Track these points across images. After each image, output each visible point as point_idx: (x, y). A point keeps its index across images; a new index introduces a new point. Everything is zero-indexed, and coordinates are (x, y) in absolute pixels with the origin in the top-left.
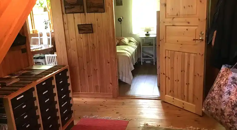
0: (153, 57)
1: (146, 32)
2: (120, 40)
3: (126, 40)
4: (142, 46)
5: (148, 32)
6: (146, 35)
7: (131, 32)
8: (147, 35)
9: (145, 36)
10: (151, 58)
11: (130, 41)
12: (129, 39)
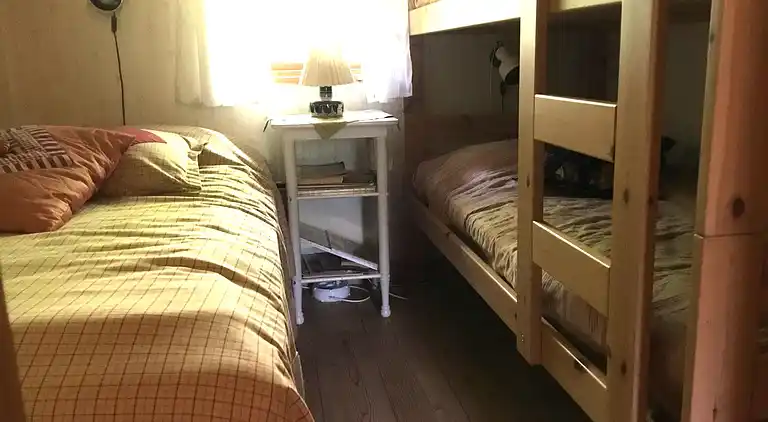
0: (375, 259)
1: (317, 90)
2: (121, 149)
3: (172, 149)
4: (301, 187)
5: (326, 91)
6: (317, 108)
7: (197, 89)
8: (326, 107)
9: (310, 120)
10: (366, 271)
11: (206, 159)
12: (194, 142)
